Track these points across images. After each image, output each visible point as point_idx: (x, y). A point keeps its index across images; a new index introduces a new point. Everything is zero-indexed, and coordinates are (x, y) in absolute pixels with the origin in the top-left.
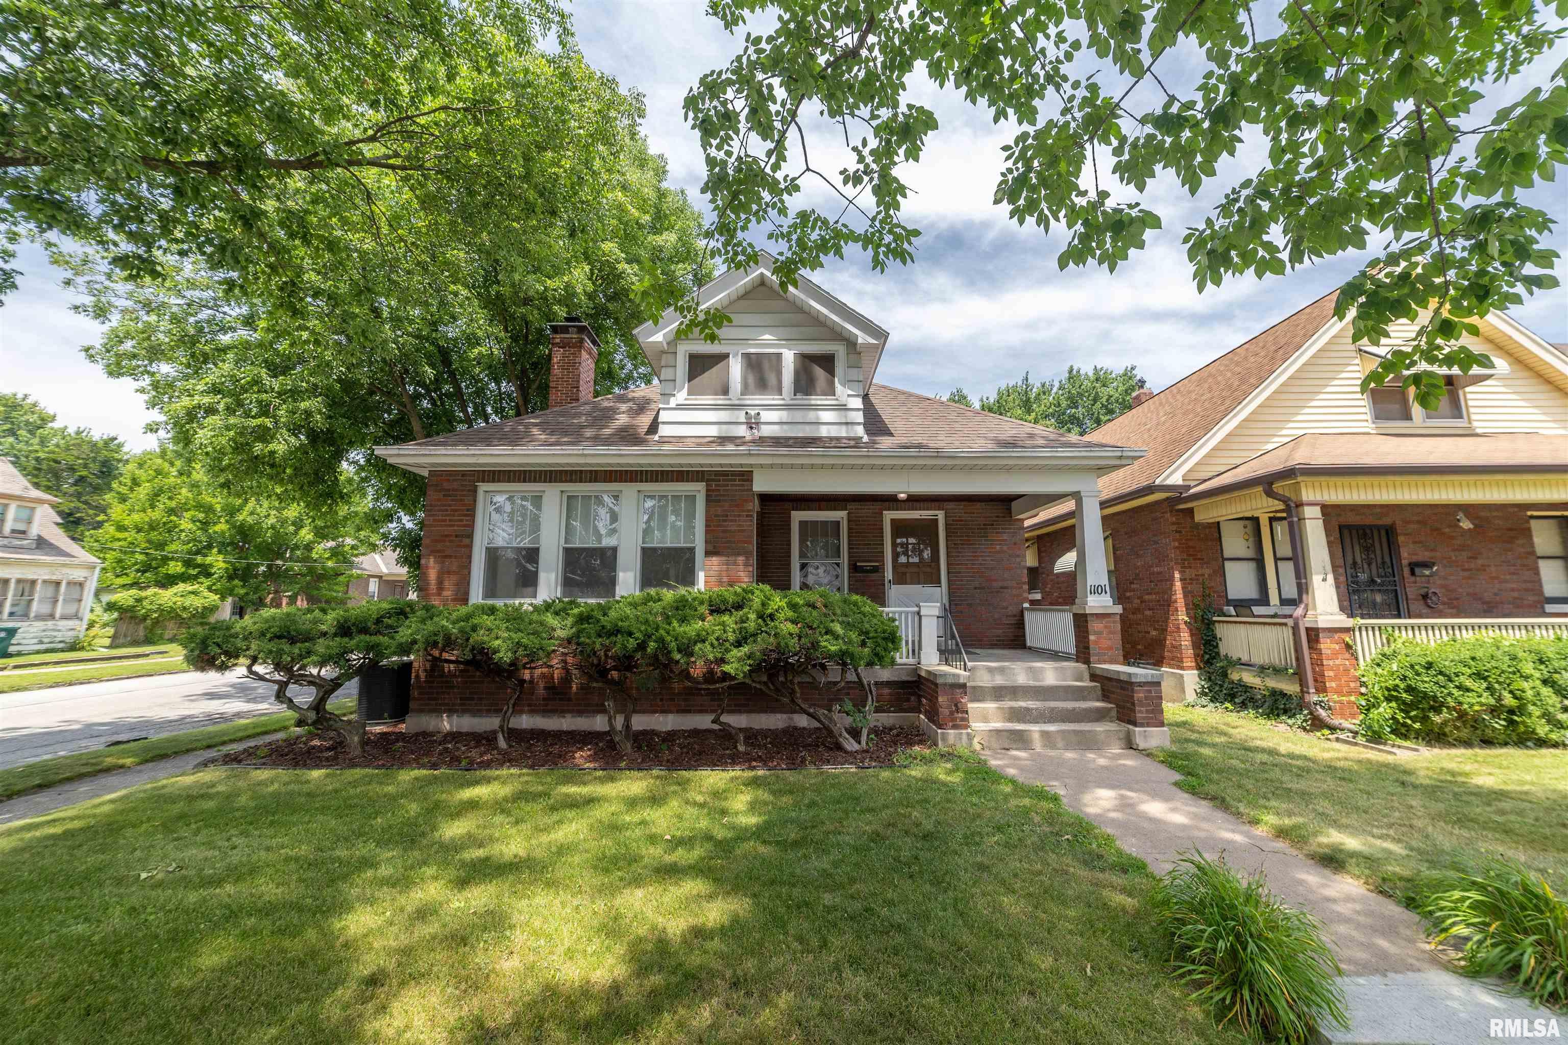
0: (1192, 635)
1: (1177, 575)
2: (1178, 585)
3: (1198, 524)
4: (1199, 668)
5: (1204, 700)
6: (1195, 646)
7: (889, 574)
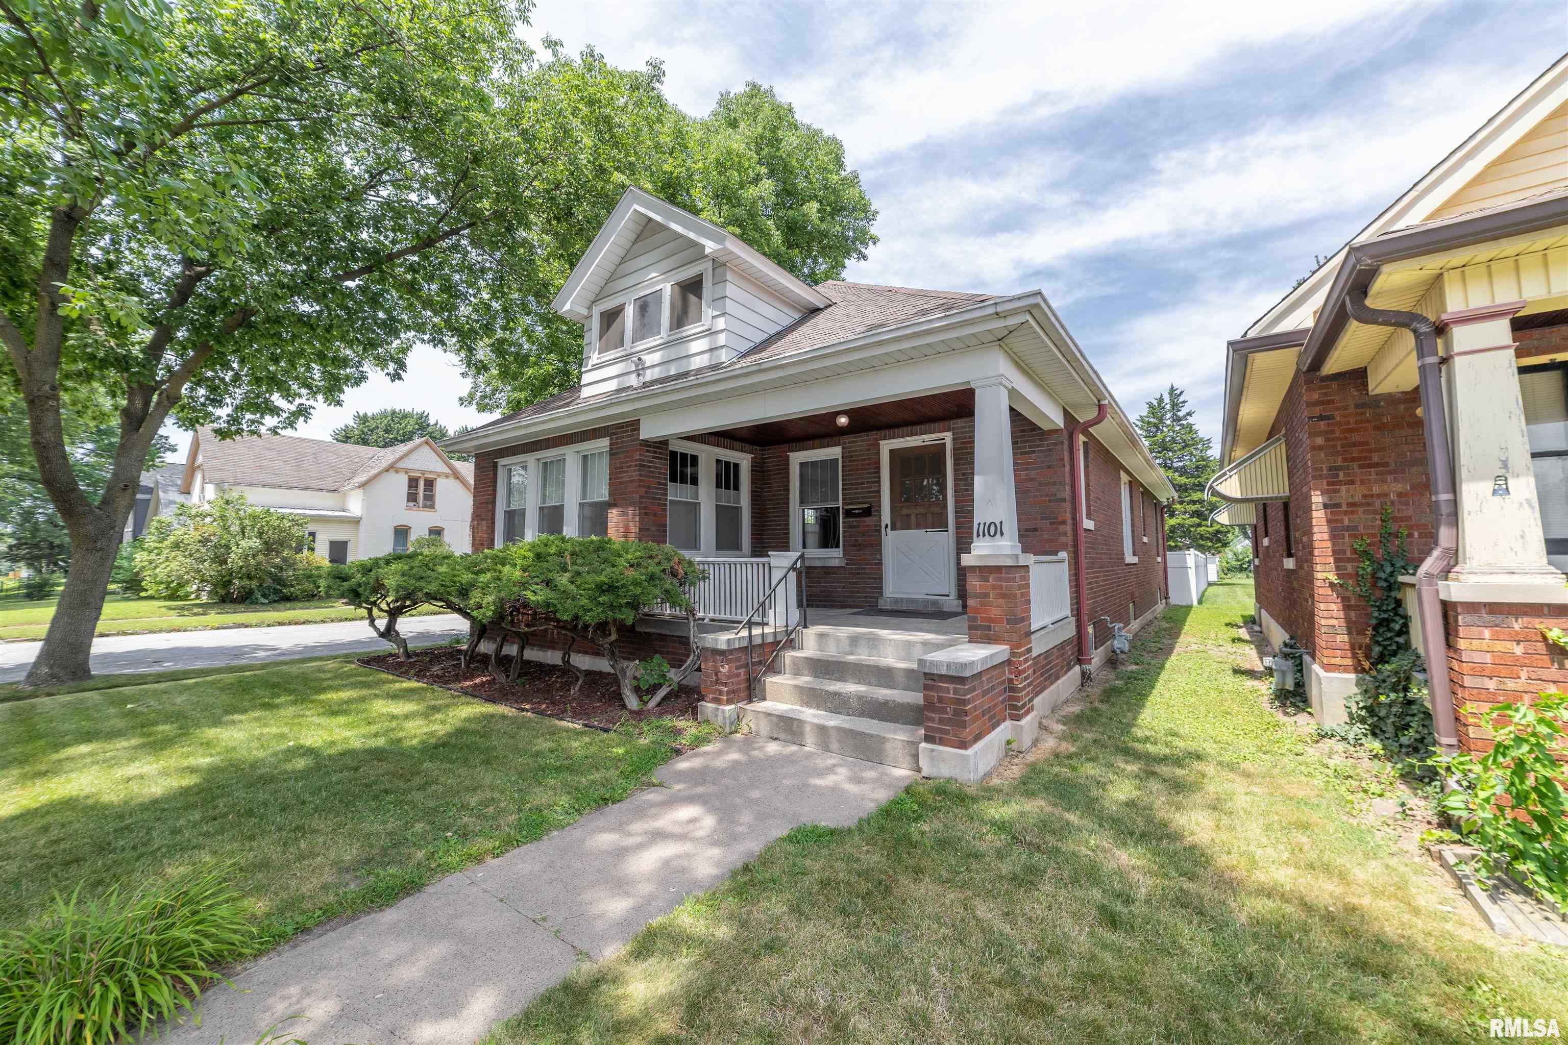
0: (1347, 608)
1: (1317, 498)
2: (1319, 517)
3: (1378, 398)
4: (1359, 669)
5: (1358, 729)
6: (1352, 627)
7: (886, 517)
